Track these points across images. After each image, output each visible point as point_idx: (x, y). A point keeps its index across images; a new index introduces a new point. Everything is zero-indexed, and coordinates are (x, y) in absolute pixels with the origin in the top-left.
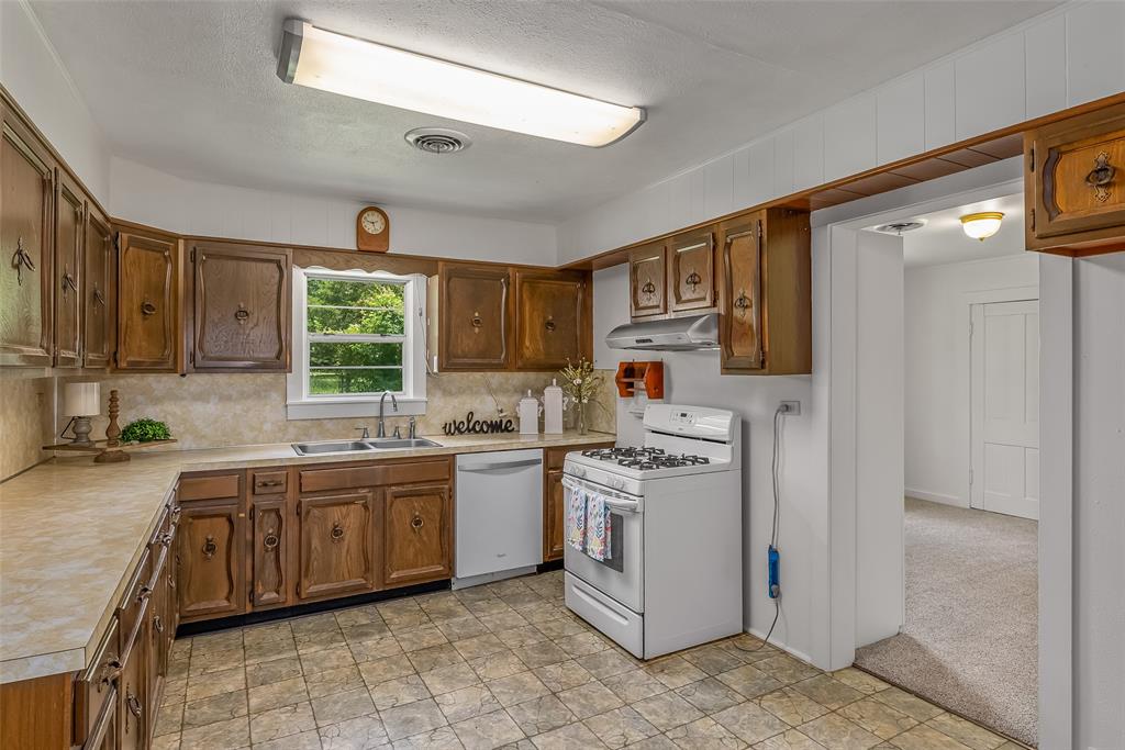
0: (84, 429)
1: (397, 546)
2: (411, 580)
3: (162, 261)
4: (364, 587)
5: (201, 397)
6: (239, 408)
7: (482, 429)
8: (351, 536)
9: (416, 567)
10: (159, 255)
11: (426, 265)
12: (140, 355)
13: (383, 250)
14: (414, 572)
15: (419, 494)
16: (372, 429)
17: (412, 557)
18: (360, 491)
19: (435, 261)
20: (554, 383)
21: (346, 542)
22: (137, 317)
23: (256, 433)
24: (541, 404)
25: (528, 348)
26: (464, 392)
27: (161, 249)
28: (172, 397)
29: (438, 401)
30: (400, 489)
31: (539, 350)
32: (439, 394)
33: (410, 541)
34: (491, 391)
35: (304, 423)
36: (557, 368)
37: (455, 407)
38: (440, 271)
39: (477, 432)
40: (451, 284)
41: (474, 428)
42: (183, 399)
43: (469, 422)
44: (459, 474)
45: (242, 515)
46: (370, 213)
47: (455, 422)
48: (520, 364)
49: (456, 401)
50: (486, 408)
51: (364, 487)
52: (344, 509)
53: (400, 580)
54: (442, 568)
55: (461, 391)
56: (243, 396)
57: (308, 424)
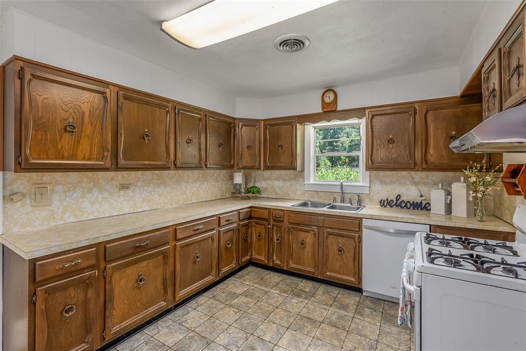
0: (238, 188)
1: (330, 259)
2: (336, 280)
3: (255, 130)
4: (313, 273)
5: (277, 179)
6: (289, 184)
7: (406, 206)
8: (308, 247)
9: (340, 274)
10: (253, 128)
11: (359, 112)
12: (247, 163)
13: (334, 109)
14: (339, 276)
15: (342, 236)
16: (339, 199)
17: (338, 268)
18: (313, 227)
19: (364, 109)
20: (462, 180)
21: (307, 249)
22: (246, 150)
23: (294, 195)
24: (449, 193)
25: (431, 155)
26: (395, 182)
27: (254, 126)
28: (269, 178)
29: (377, 187)
30: (332, 231)
31: (442, 156)
32: (378, 183)
33: (337, 259)
34: (415, 184)
35: (312, 192)
36: (458, 169)
37: (388, 191)
38: (367, 115)
39: (402, 208)
40: (374, 120)
41: (400, 205)
42: (272, 179)
43: (397, 200)
44: (364, 230)
45: (269, 226)
46: (328, 93)
47: (387, 199)
48: (424, 166)
49: (389, 188)
50: (411, 193)
51: (315, 226)
52: (306, 234)
53: (330, 277)
54: (354, 280)
55: (392, 183)
56: (291, 179)
57: (313, 193)
